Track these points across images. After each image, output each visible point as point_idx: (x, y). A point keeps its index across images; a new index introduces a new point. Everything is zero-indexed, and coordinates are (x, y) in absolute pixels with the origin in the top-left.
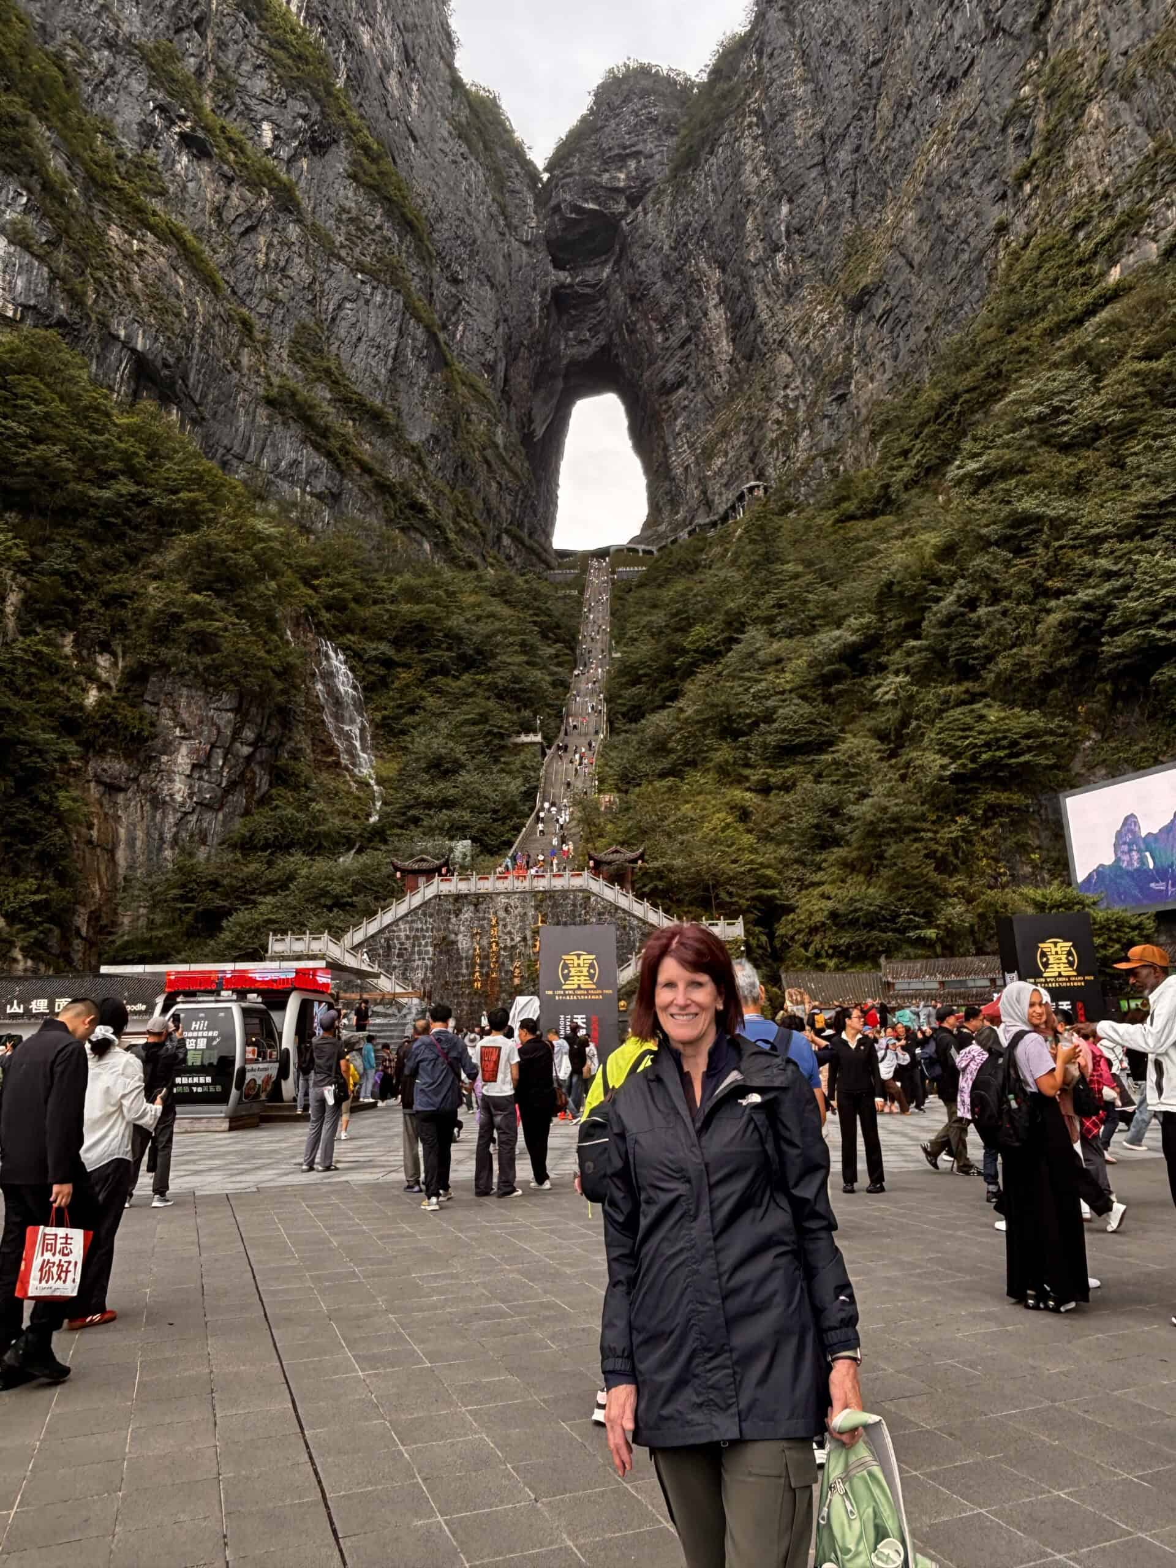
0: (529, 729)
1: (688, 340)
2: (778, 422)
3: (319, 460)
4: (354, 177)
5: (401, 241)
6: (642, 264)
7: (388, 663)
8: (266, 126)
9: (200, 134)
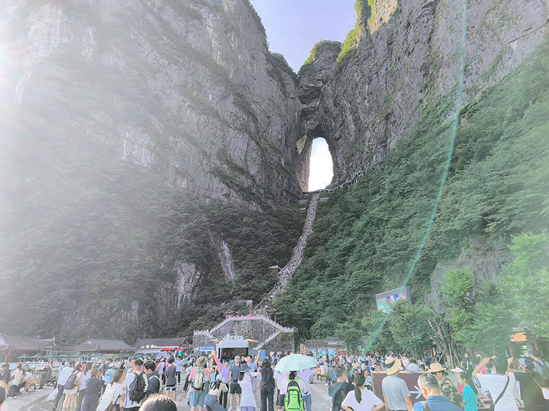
0: (275, 264)
1: (342, 124)
2: (367, 152)
3: (224, 185)
4: (234, 103)
5: (248, 118)
6: (327, 102)
7: (239, 245)
8: (210, 95)
9: (192, 104)
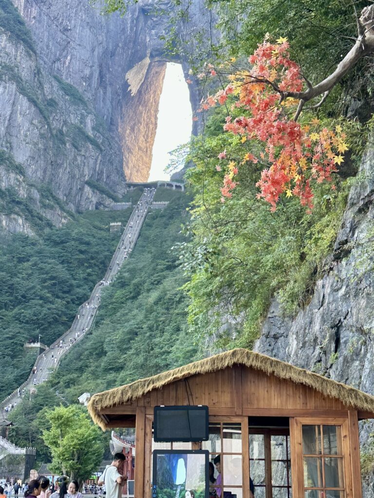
5: (17, 51)
